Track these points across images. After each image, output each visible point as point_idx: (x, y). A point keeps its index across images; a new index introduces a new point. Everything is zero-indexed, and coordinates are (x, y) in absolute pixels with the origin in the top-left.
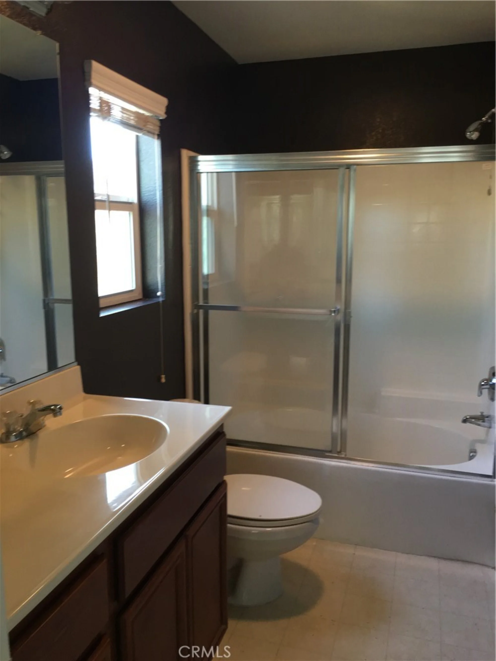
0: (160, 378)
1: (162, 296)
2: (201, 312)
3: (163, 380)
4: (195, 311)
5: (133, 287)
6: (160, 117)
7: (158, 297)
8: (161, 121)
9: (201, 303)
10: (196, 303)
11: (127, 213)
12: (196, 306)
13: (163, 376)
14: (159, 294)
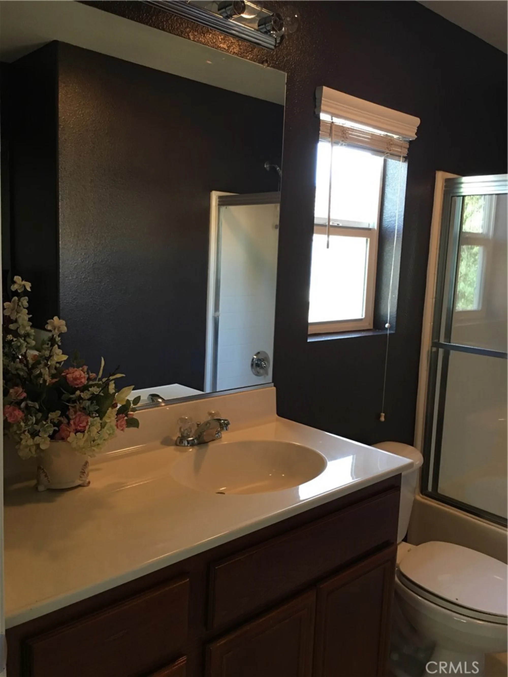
0: (379, 416)
1: (390, 328)
2: (441, 351)
3: (383, 419)
4: (434, 349)
5: (362, 316)
6: (410, 139)
7: (387, 329)
8: (411, 142)
9: (442, 341)
10: (436, 341)
11: (364, 239)
12: (436, 344)
13: (383, 414)
14: (387, 325)
